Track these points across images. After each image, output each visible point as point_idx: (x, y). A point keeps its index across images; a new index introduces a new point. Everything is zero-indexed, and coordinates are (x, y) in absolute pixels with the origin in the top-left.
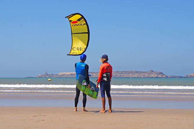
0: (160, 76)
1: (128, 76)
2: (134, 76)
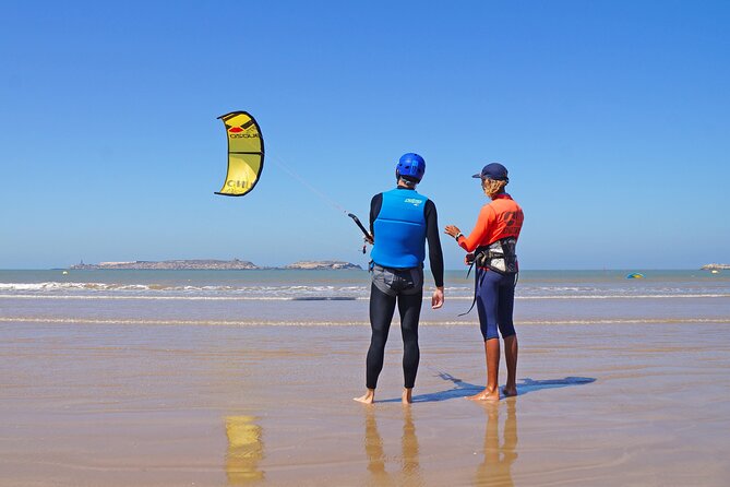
0: (248, 267)
1: (202, 267)
2: (211, 267)
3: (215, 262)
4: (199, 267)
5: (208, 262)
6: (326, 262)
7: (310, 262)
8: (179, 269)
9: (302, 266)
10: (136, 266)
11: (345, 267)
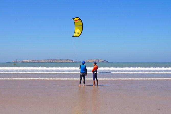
0: (71, 62)
1: (56, 61)
2: (59, 62)
3: (61, 60)
4: (55, 61)
5: (58, 60)
6: (97, 60)
7: (91, 60)
8: (49, 62)
9: (89, 61)
10: (35, 61)
11: (103, 61)
